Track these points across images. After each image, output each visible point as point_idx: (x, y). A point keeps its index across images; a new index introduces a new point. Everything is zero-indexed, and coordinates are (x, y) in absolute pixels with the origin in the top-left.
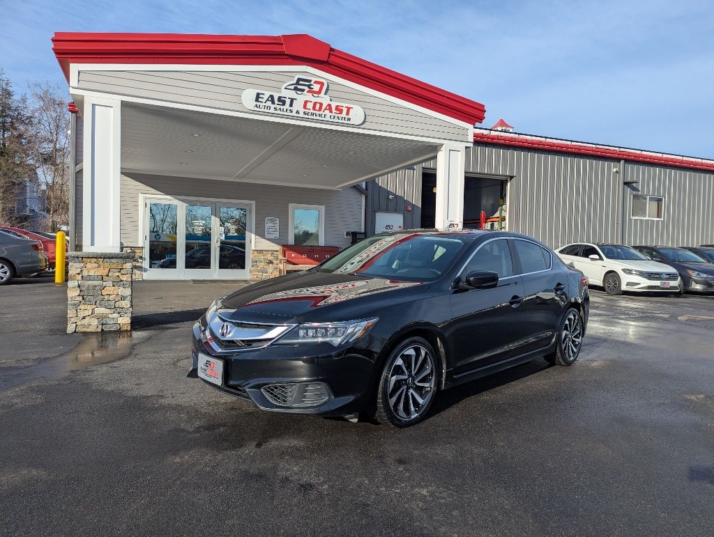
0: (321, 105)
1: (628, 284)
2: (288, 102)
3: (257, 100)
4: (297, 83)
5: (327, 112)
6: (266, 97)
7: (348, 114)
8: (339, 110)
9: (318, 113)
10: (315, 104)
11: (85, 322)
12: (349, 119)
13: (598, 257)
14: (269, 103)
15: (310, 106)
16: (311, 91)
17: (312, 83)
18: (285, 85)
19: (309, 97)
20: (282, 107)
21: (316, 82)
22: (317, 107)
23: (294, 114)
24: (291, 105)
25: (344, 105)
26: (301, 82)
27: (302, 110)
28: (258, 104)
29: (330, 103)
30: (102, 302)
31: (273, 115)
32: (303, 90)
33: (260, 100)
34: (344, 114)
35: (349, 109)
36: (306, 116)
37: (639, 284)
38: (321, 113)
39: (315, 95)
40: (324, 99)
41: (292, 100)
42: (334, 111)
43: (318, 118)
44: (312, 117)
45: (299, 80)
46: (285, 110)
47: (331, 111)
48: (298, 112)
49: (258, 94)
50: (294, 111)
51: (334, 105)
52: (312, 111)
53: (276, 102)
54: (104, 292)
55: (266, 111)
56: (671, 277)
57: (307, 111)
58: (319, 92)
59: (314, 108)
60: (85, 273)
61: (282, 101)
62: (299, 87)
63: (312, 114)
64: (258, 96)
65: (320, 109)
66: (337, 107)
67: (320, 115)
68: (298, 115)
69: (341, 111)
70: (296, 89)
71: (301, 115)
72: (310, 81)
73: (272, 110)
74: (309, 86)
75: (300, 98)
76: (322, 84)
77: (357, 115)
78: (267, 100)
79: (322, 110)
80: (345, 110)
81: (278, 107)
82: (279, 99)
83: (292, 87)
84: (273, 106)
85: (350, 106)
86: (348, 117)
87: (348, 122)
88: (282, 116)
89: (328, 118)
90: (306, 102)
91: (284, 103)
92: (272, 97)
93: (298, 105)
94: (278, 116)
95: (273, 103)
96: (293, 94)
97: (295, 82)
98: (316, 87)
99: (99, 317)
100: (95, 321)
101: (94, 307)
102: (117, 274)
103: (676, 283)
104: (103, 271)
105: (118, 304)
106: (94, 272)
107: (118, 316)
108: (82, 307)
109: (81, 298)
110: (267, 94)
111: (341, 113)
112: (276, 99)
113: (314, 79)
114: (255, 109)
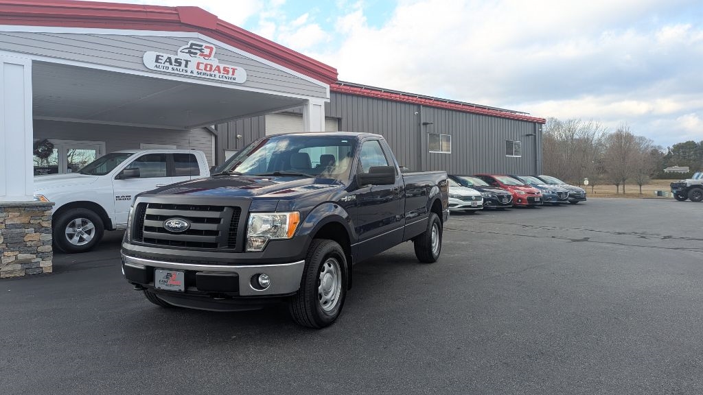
0: (211, 66)
2: (184, 63)
3: (157, 61)
4: (191, 47)
5: (216, 72)
6: (164, 59)
7: (233, 74)
8: (226, 71)
9: (208, 73)
11: (10, 268)
12: (234, 79)
14: (167, 64)
15: (202, 67)
16: (202, 54)
17: (203, 48)
18: (181, 48)
19: (201, 59)
20: (178, 68)
21: (206, 47)
22: (208, 69)
23: (189, 74)
24: (186, 66)
25: (230, 67)
26: (194, 47)
27: (195, 71)
28: (158, 64)
29: (218, 65)
30: (25, 248)
31: (170, 74)
32: (196, 54)
33: (159, 61)
34: (230, 75)
35: (234, 70)
36: (199, 76)
37: (457, 205)
38: (212, 73)
39: (207, 58)
40: (214, 62)
41: (187, 62)
42: (222, 72)
43: (208, 77)
44: (203, 77)
45: (192, 44)
46: (181, 70)
47: (220, 72)
48: (192, 72)
49: (158, 56)
50: (189, 71)
51: (222, 66)
52: (204, 71)
53: (174, 63)
54: (26, 239)
55: (165, 70)
56: (478, 198)
57: (200, 71)
58: (209, 56)
59: (205, 69)
60: (8, 222)
61: (178, 62)
62: (192, 50)
63: (204, 74)
64: (158, 58)
65: (211, 70)
66: (224, 68)
67: (211, 75)
68: (191, 74)
69: (228, 72)
70: (190, 52)
71: (195, 74)
72: (201, 46)
73: (170, 70)
74: (201, 50)
75: (194, 61)
76: (211, 49)
77: (241, 75)
78: (166, 61)
79: (213, 69)
80: (231, 71)
81: (175, 67)
82: (176, 60)
83: (187, 51)
84: (170, 67)
85: (235, 67)
86: (234, 77)
87: (234, 81)
88: (180, 76)
89: (217, 78)
90: (199, 64)
91: (180, 64)
92: (169, 58)
93: (192, 66)
94: (175, 75)
95: (171, 64)
96: (187, 57)
97: (189, 46)
98: (207, 51)
99: (22, 262)
100: (19, 267)
101: (17, 253)
102: (38, 221)
103: (480, 203)
104: (25, 220)
105: (40, 249)
106: (17, 221)
107: (40, 260)
108: (6, 253)
109: (4, 246)
110: (166, 56)
111: (228, 74)
112: (173, 61)
113: (205, 45)
114: (156, 69)
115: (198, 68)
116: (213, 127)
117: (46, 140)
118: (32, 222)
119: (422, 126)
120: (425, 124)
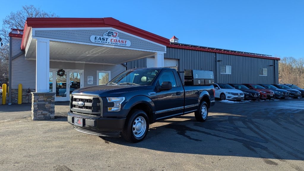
0: (116, 40)
1: (228, 97)
2: (106, 39)
3: (95, 39)
4: (109, 33)
5: (118, 43)
7: (125, 43)
8: (122, 42)
10: (115, 40)
11: (39, 116)
12: (126, 45)
13: (218, 88)
14: (99, 40)
15: (113, 41)
16: (113, 36)
17: (113, 33)
19: (112, 38)
20: (103, 41)
22: (115, 41)
23: (107, 43)
24: (107, 40)
28: (96, 40)
30: (45, 109)
31: (101, 44)
32: (111, 36)
33: (96, 39)
34: (124, 43)
35: (126, 41)
36: (112, 44)
37: (231, 97)
38: (117, 43)
45: (109, 32)
47: (120, 42)
48: (109, 43)
49: (96, 37)
50: (108, 42)
51: (121, 40)
52: (113, 42)
53: (102, 40)
54: (45, 106)
55: (98, 42)
56: (241, 94)
58: (116, 36)
59: (114, 42)
60: (39, 100)
63: (114, 43)
64: (95, 38)
65: (116, 42)
67: (116, 44)
70: (108, 35)
71: (110, 44)
73: (100, 42)
74: (112, 34)
75: (110, 38)
76: (117, 33)
77: (129, 43)
78: (99, 39)
79: (117, 41)
80: (124, 42)
81: (102, 41)
82: (103, 38)
83: (107, 34)
84: (100, 41)
86: (125, 44)
88: (104, 44)
90: (111, 40)
91: (104, 40)
92: (100, 38)
93: (109, 41)
95: (101, 40)
96: (107, 37)
97: (108, 33)
98: (115, 35)
99: (44, 115)
100: (43, 116)
101: (42, 111)
102: (50, 100)
103: (243, 96)
104: (45, 99)
105: (50, 110)
106: (42, 99)
107: (50, 114)
108: (38, 111)
109: (38, 108)
110: (98, 37)
111: (123, 43)
112: (101, 38)
113: (114, 32)
114: (95, 42)
115: (111, 41)
116: (125, 64)
117: (62, 70)
118: (48, 100)
119: (217, 62)
120: (219, 61)
